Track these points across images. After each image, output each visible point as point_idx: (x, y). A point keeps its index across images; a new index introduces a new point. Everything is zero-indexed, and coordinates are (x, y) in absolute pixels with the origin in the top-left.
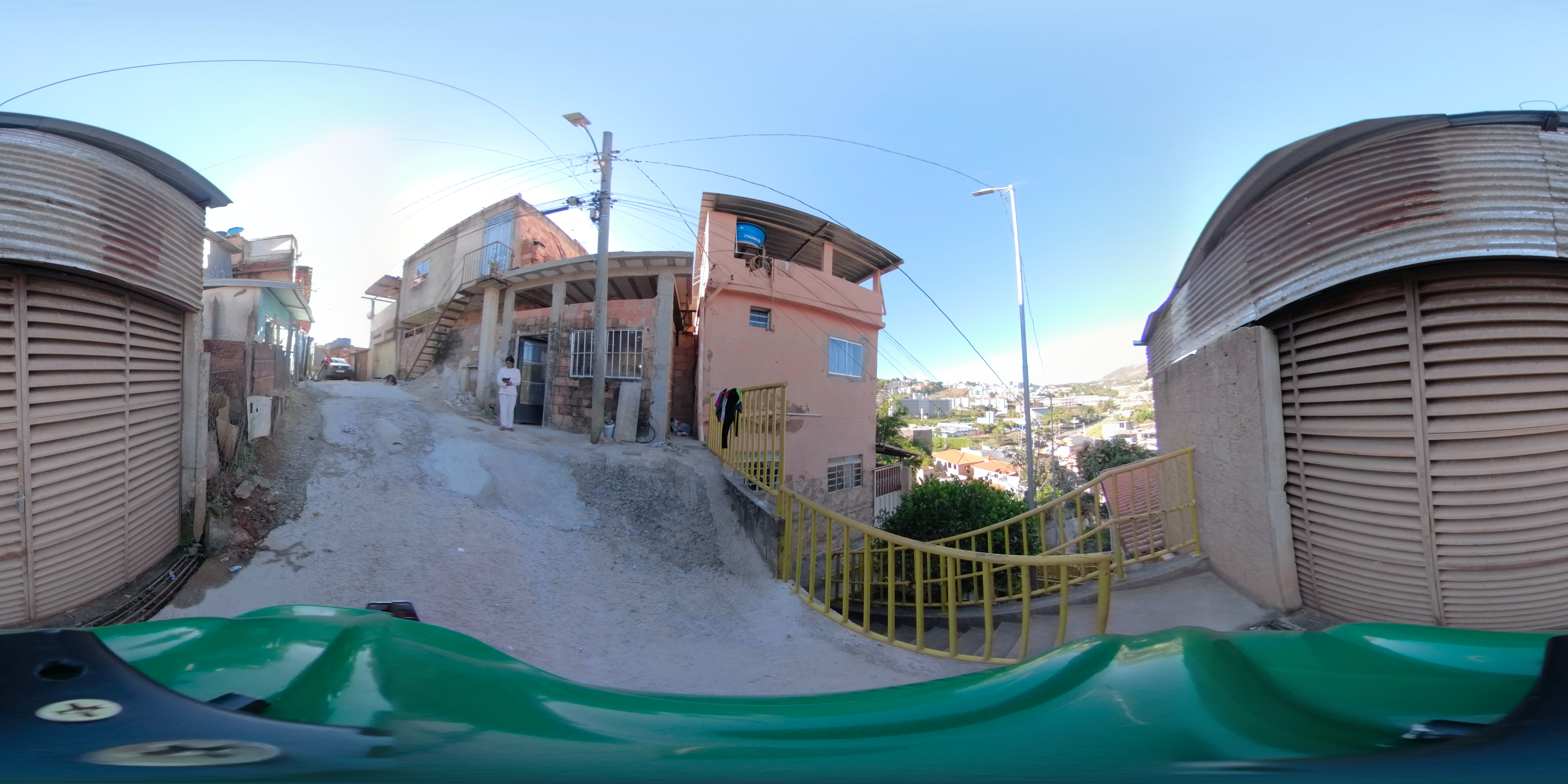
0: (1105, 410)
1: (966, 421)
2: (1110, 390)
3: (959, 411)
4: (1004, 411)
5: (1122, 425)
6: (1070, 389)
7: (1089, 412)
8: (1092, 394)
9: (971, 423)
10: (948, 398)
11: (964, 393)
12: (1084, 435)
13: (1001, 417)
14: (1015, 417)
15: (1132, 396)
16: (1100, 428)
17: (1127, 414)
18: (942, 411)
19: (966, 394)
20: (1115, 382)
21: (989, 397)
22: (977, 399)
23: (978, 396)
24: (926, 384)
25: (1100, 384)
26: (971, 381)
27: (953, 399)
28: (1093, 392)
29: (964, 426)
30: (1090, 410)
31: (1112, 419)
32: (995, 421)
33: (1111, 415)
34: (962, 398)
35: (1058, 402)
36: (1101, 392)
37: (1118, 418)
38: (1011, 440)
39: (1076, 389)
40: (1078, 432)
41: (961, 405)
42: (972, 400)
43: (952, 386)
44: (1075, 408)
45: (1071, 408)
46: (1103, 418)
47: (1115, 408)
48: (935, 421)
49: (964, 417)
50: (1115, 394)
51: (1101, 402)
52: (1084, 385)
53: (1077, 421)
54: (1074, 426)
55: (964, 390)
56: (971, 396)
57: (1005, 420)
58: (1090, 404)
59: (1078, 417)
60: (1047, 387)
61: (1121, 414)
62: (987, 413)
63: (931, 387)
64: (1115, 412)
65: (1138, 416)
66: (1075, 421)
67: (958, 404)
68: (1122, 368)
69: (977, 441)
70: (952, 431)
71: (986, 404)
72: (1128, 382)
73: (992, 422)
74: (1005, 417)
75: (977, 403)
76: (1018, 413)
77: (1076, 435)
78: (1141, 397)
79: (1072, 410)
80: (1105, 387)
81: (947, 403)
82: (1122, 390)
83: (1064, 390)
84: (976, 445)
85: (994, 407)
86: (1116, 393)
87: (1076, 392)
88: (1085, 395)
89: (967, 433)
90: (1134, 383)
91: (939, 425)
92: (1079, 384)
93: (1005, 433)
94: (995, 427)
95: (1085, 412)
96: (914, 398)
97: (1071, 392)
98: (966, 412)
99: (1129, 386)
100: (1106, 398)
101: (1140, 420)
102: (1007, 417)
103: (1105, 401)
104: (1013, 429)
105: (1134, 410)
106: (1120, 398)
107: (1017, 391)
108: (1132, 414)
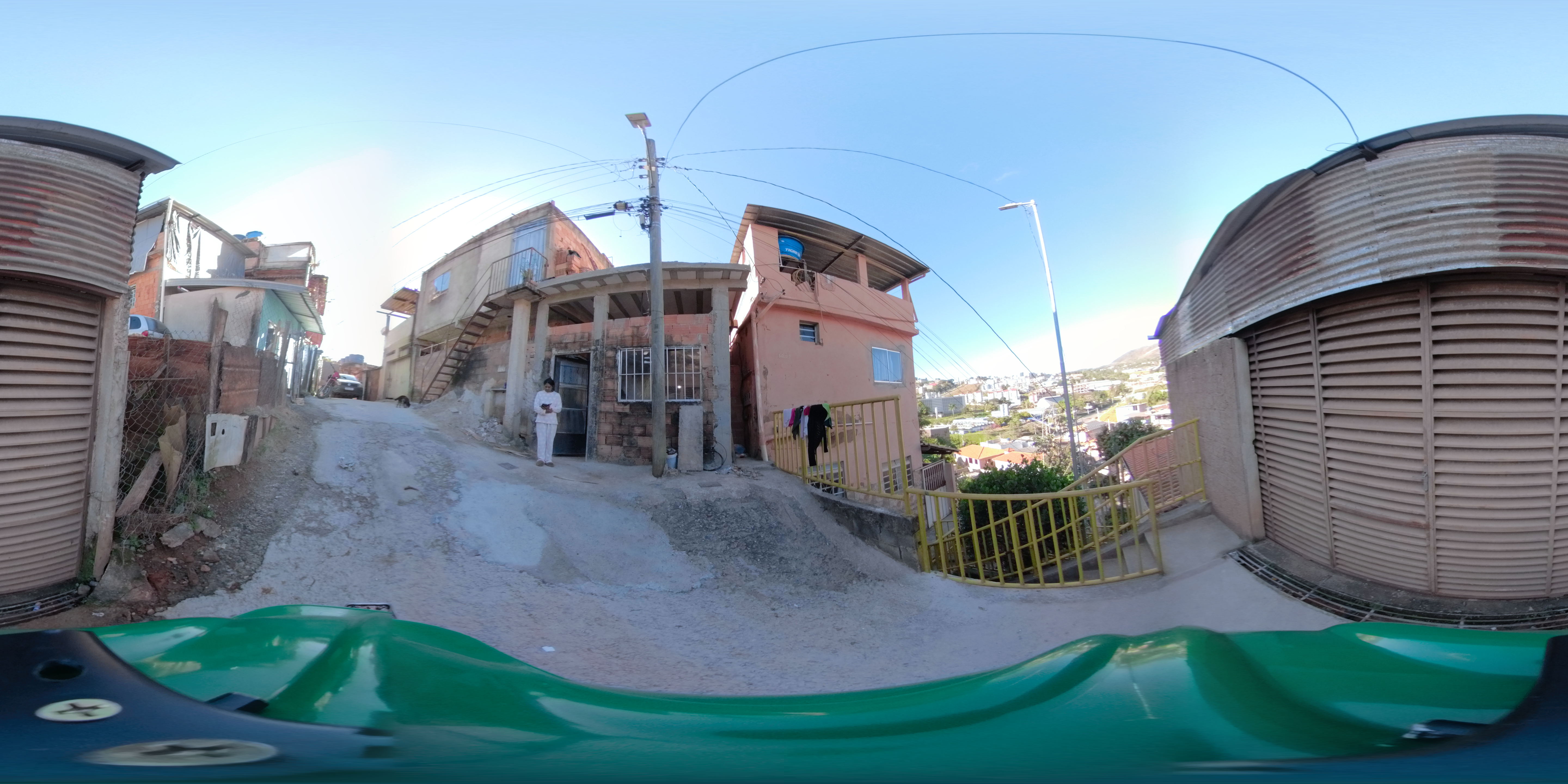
0: (1117, 394)
1: (980, 415)
2: (1121, 374)
3: (973, 406)
4: (1017, 402)
5: (1135, 408)
6: (1081, 375)
7: (1101, 397)
8: (1103, 379)
9: (986, 418)
10: (961, 395)
11: (976, 388)
12: (1098, 420)
13: (1015, 408)
14: (1029, 407)
15: (1143, 378)
16: (1114, 411)
17: (1139, 397)
18: (956, 408)
19: (978, 388)
20: (1125, 366)
21: (1000, 389)
22: (990, 393)
23: (990, 390)
24: (937, 382)
25: (1111, 368)
26: (982, 375)
27: (966, 395)
28: (1104, 377)
29: (980, 421)
30: (1103, 395)
31: (1125, 402)
32: (1009, 413)
33: (1123, 399)
34: (975, 393)
35: (1071, 389)
36: (1112, 376)
37: (1130, 401)
38: (1028, 431)
39: (1087, 375)
40: (1093, 418)
41: (974, 401)
42: (985, 394)
43: (963, 383)
44: (1088, 394)
45: (1084, 394)
46: (1116, 402)
47: (1127, 391)
48: (950, 419)
49: (978, 412)
50: (1126, 377)
51: (1113, 386)
52: (1095, 370)
53: (1091, 407)
54: (1088, 412)
55: (976, 385)
56: (983, 390)
57: (1020, 411)
58: (1102, 389)
59: (1091, 403)
61: (1133, 397)
62: (1001, 406)
63: (942, 385)
64: (1128, 396)
65: (1151, 398)
66: (1088, 407)
67: (973, 399)
68: (1132, 351)
69: (994, 435)
70: (969, 427)
71: (999, 397)
72: (1139, 365)
73: (1006, 414)
74: (1018, 408)
75: (990, 397)
76: (1032, 404)
77: (1090, 421)
78: (1152, 379)
79: (1085, 396)
80: (1116, 371)
81: (960, 400)
82: (1133, 373)
83: (1075, 376)
84: (993, 438)
85: (1007, 399)
86: (1128, 376)
87: (1087, 378)
88: (1097, 380)
89: (983, 427)
90: (1144, 365)
91: (955, 422)
92: (1089, 370)
93: (1021, 425)
94: (1010, 419)
95: (1097, 397)
96: (927, 397)
97: (1082, 378)
98: (979, 407)
99: (1140, 369)
100: (1118, 382)
101: (1153, 402)
102: (1021, 408)
103: (1117, 385)
104: (1028, 420)
105: (1146, 393)
106: (1132, 381)
107: (1028, 382)
108: (1145, 396)
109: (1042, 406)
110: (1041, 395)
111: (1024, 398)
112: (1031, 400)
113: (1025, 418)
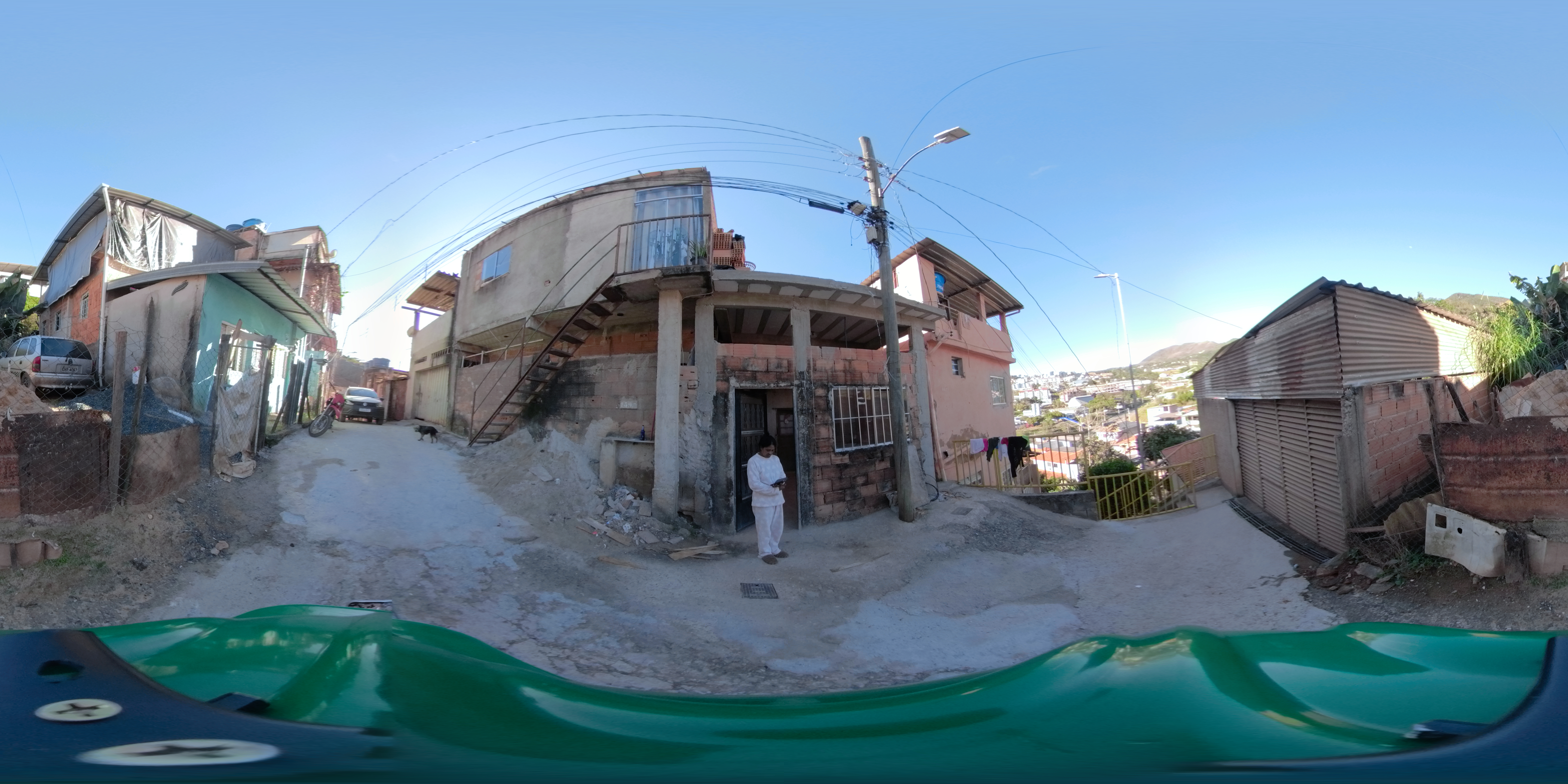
0: (1147, 394)
2: (1151, 373)
4: (1048, 401)
5: (1166, 410)
6: (1111, 374)
7: (1131, 397)
8: (1133, 379)
12: (1133, 421)
13: (1046, 408)
14: (1060, 407)
15: (1174, 377)
16: (1145, 413)
17: (1169, 396)
20: (1155, 365)
21: (1030, 388)
22: (1021, 392)
23: (1021, 389)
25: (1140, 367)
28: (1134, 376)
30: (1133, 394)
31: (1155, 402)
32: (1041, 413)
33: (1154, 398)
35: (1100, 389)
36: (1142, 375)
37: (1161, 401)
38: (1062, 430)
39: (1117, 374)
40: (1124, 417)
44: (1118, 393)
45: (1114, 394)
46: (1146, 401)
47: (1157, 391)
50: (1155, 377)
51: (1142, 385)
52: (1125, 369)
53: (1121, 407)
54: (1119, 412)
57: (1051, 411)
58: (1132, 389)
59: (1122, 403)
60: (1087, 374)
61: (1163, 397)
62: (1033, 405)
64: (1158, 396)
65: (1181, 398)
66: (1118, 407)
68: (1162, 350)
71: (1030, 396)
72: (1168, 364)
73: (1038, 414)
74: (1049, 408)
76: (1063, 403)
77: (1124, 421)
79: (1115, 396)
80: (1145, 370)
82: (1162, 373)
83: (1105, 376)
85: (1038, 399)
86: (1157, 375)
87: (1117, 377)
88: (1126, 379)
90: (1174, 365)
92: (1120, 369)
93: (1054, 424)
94: (1042, 419)
95: (1127, 397)
97: (1112, 377)
99: (1169, 368)
100: (1148, 382)
101: (1183, 402)
102: (1052, 408)
103: (1147, 385)
104: (1060, 420)
105: (1176, 392)
106: (1161, 380)
107: (1059, 380)
108: (1174, 396)
109: (1073, 406)
110: (1072, 394)
111: (1054, 396)
112: (1062, 398)
113: (1057, 417)
